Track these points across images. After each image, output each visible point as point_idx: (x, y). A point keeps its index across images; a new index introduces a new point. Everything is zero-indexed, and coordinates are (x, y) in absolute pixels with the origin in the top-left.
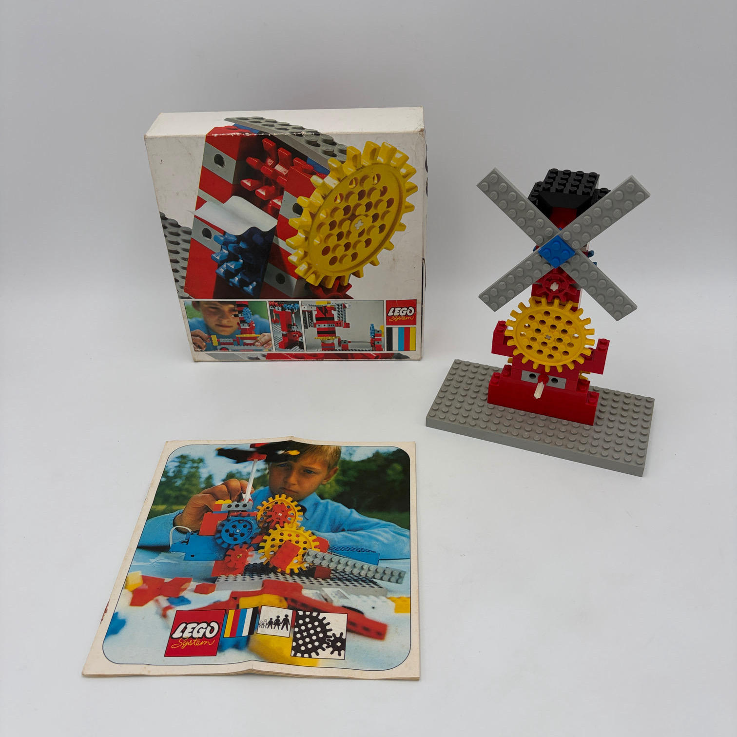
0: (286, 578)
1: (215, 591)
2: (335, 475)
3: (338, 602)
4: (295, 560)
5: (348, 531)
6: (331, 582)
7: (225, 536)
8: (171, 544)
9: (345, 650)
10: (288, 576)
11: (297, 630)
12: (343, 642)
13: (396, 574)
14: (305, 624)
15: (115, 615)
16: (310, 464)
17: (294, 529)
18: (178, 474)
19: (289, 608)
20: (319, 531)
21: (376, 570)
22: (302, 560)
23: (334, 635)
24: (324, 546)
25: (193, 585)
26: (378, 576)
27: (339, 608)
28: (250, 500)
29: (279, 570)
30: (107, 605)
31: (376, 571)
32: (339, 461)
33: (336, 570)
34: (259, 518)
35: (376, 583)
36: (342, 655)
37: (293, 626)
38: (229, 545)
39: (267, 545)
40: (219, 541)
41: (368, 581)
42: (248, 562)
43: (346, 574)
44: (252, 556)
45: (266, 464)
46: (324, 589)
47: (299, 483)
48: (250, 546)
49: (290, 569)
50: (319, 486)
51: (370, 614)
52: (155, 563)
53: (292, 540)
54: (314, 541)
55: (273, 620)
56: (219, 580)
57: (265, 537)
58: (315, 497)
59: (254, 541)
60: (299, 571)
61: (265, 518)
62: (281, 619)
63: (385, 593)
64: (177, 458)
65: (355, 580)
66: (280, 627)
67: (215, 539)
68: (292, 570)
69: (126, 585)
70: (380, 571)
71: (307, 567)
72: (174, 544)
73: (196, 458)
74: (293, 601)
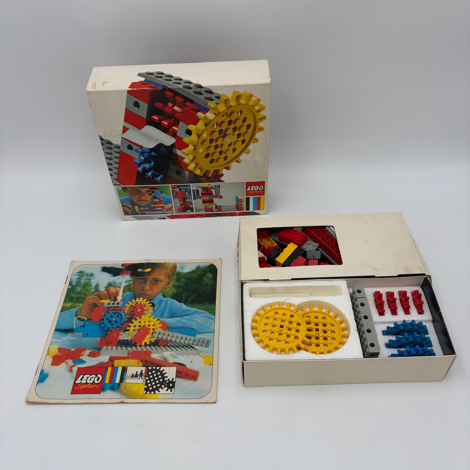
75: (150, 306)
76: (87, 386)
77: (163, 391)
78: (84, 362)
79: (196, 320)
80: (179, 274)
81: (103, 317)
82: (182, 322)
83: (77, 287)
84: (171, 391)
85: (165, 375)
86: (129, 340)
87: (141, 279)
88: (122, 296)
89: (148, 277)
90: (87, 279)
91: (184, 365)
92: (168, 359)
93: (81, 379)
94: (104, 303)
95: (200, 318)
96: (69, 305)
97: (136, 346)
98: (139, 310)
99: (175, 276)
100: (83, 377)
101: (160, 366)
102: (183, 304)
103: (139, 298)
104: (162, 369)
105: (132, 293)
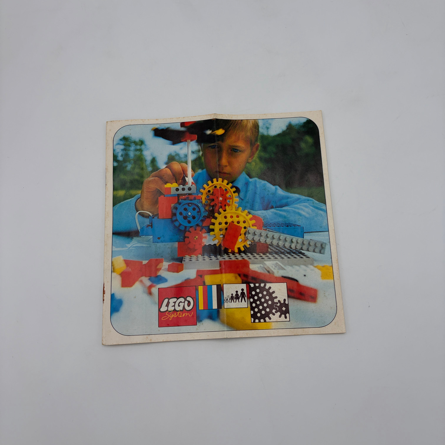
0: (236, 257)
1: (184, 270)
2: (258, 152)
4: (240, 239)
5: (276, 208)
6: (270, 256)
8: (139, 228)
10: (237, 255)
11: (252, 300)
12: (287, 306)
13: (319, 245)
14: (257, 294)
15: (112, 296)
16: (235, 142)
17: (234, 210)
19: (243, 283)
20: (253, 210)
21: (303, 242)
22: (245, 238)
25: (165, 264)
26: (305, 247)
29: (230, 251)
30: (104, 288)
31: (303, 244)
32: (259, 137)
33: (272, 245)
34: (204, 201)
35: (304, 253)
37: (249, 298)
39: (217, 227)
40: (177, 224)
41: (298, 253)
42: (204, 243)
44: (205, 237)
45: (198, 145)
46: (265, 262)
47: (230, 163)
48: (202, 229)
49: (238, 248)
50: (246, 165)
51: (303, 282)
52: (131, 248)
53: (234, 221)
54: (251, 219)
56: (185, 260)
57: (213, 220)
59: (205, 224)
60: (244, 248)
61: (209, 201)
63: (312, 262)
64: (121, 140)
66: (240, 300)
67: (173, 222)
69: (113, 268)
71: (249, 244)
72: (142, 228)
73: (137, 140)
75: (234, 192)
76: (177, 314)
78: (164, 280)
80: (264, 138)
81: (174, 211)
83: (126, 164)
84: (286, 317)
86: (217, 245)
88: (192, 177)
90: (136, 150)
92: (273, 272)
93: (167, 305)
94: (170, 188)
97: (228, 254)
98: (221, 199)
99: (259, 142)
100: (168, 303)
101: (265, 282)
102: (278, 187)
104: (268, 286)
105: (205, 170)
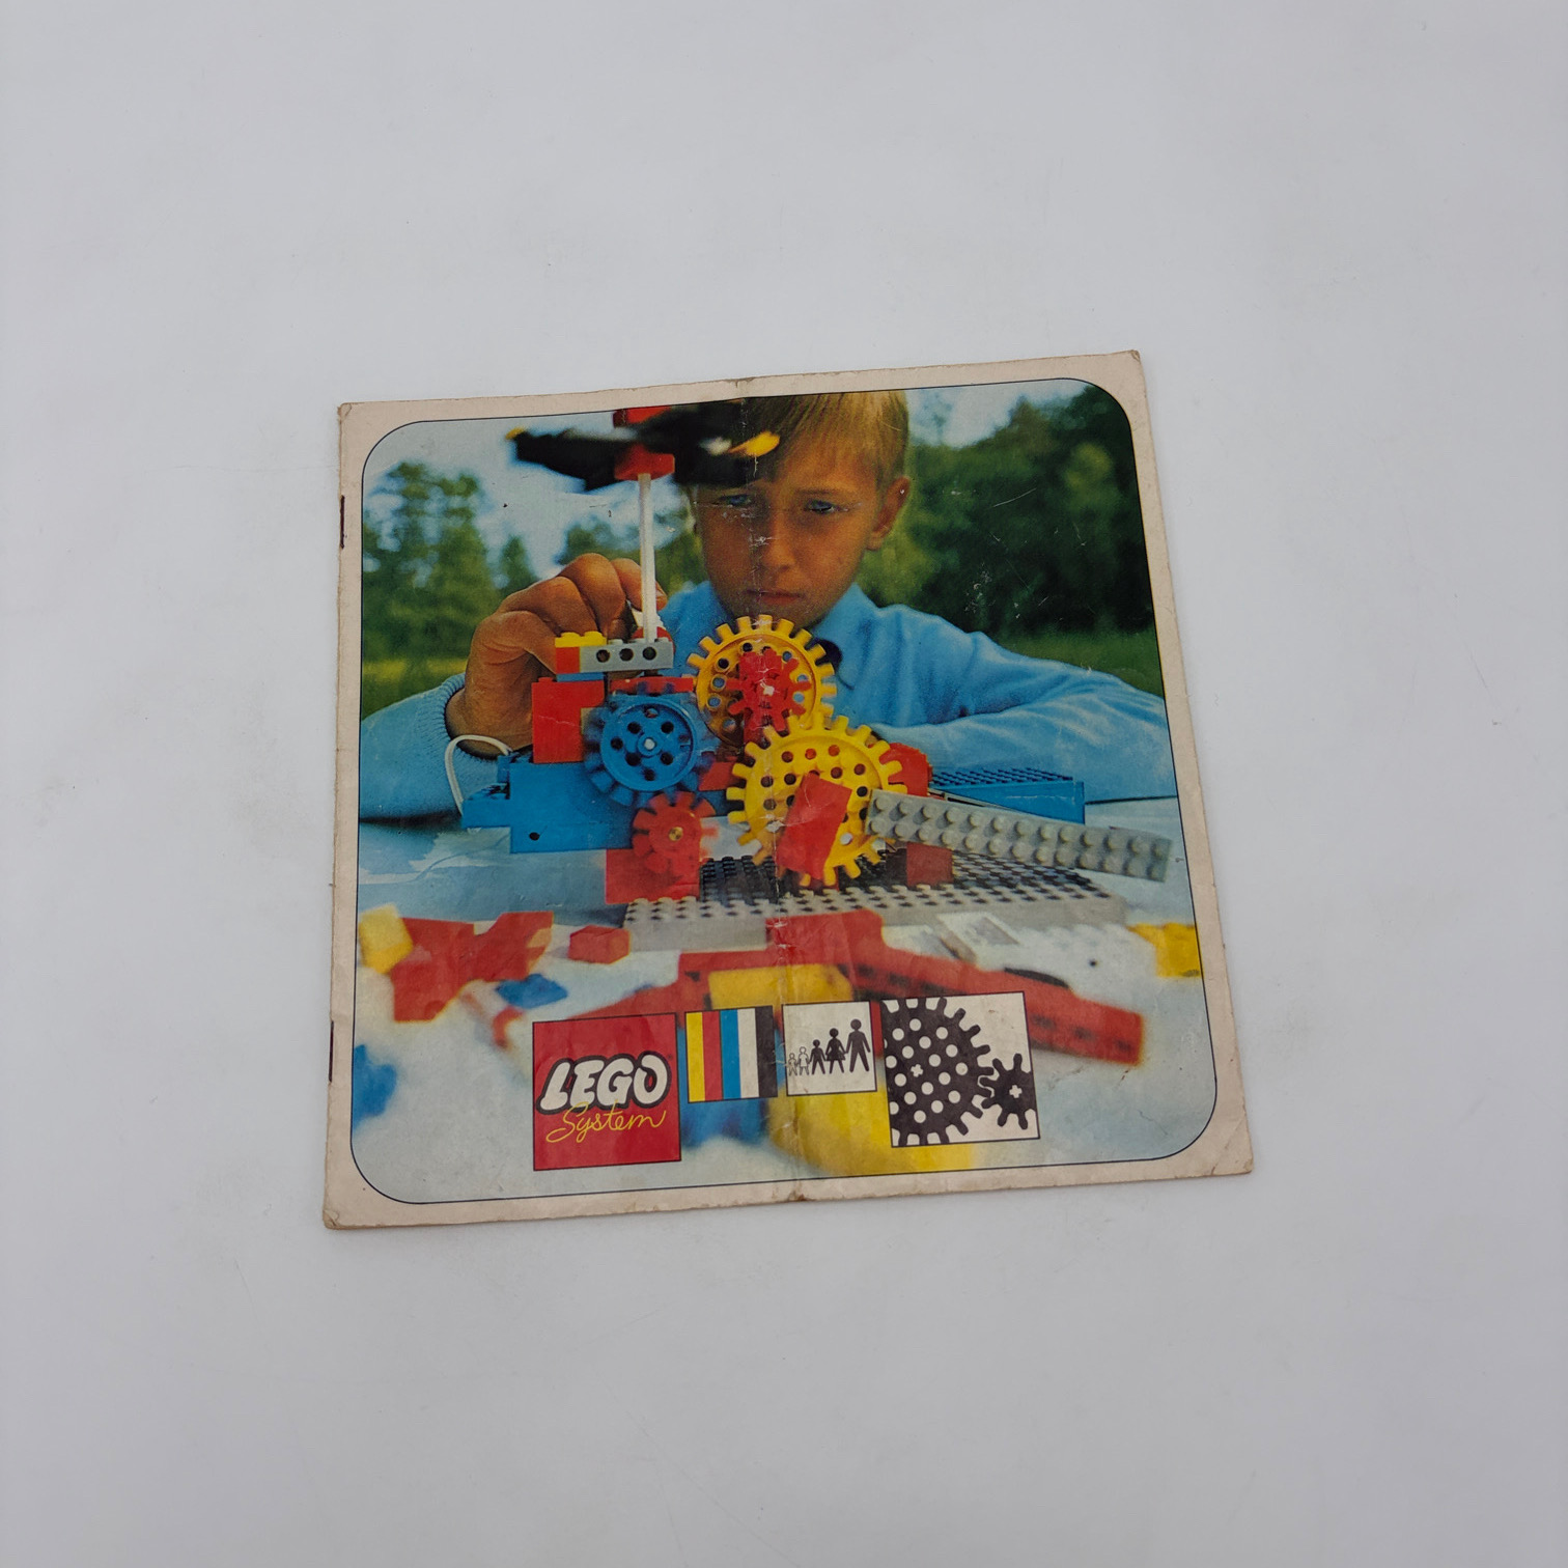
3: (989, 957)
7: (614, 761)
9: (1035, 1109)
18: (410, 536)
23: (997, 1063)
24: (918, 772)
27: (995, 974)
28: (660, 632)
36: (1029, 1125)
38: (636, 794)
43: (998, 863)
55: (824, 1046)
58: (855, 602)
62: (843, 1038)
65: (1027, 881)
68: (840, 871)
70: (1094, 840)
74: (863, 971)
77: (983, 1124)
79: (1071, 726)
82: (1000, 744)
85: (976, 1041)
87: (737, 502)
89: (768, 484)
91: (1060, 983)
95: (1086, 714)
96: (393, 670)
103: (753, 617)
